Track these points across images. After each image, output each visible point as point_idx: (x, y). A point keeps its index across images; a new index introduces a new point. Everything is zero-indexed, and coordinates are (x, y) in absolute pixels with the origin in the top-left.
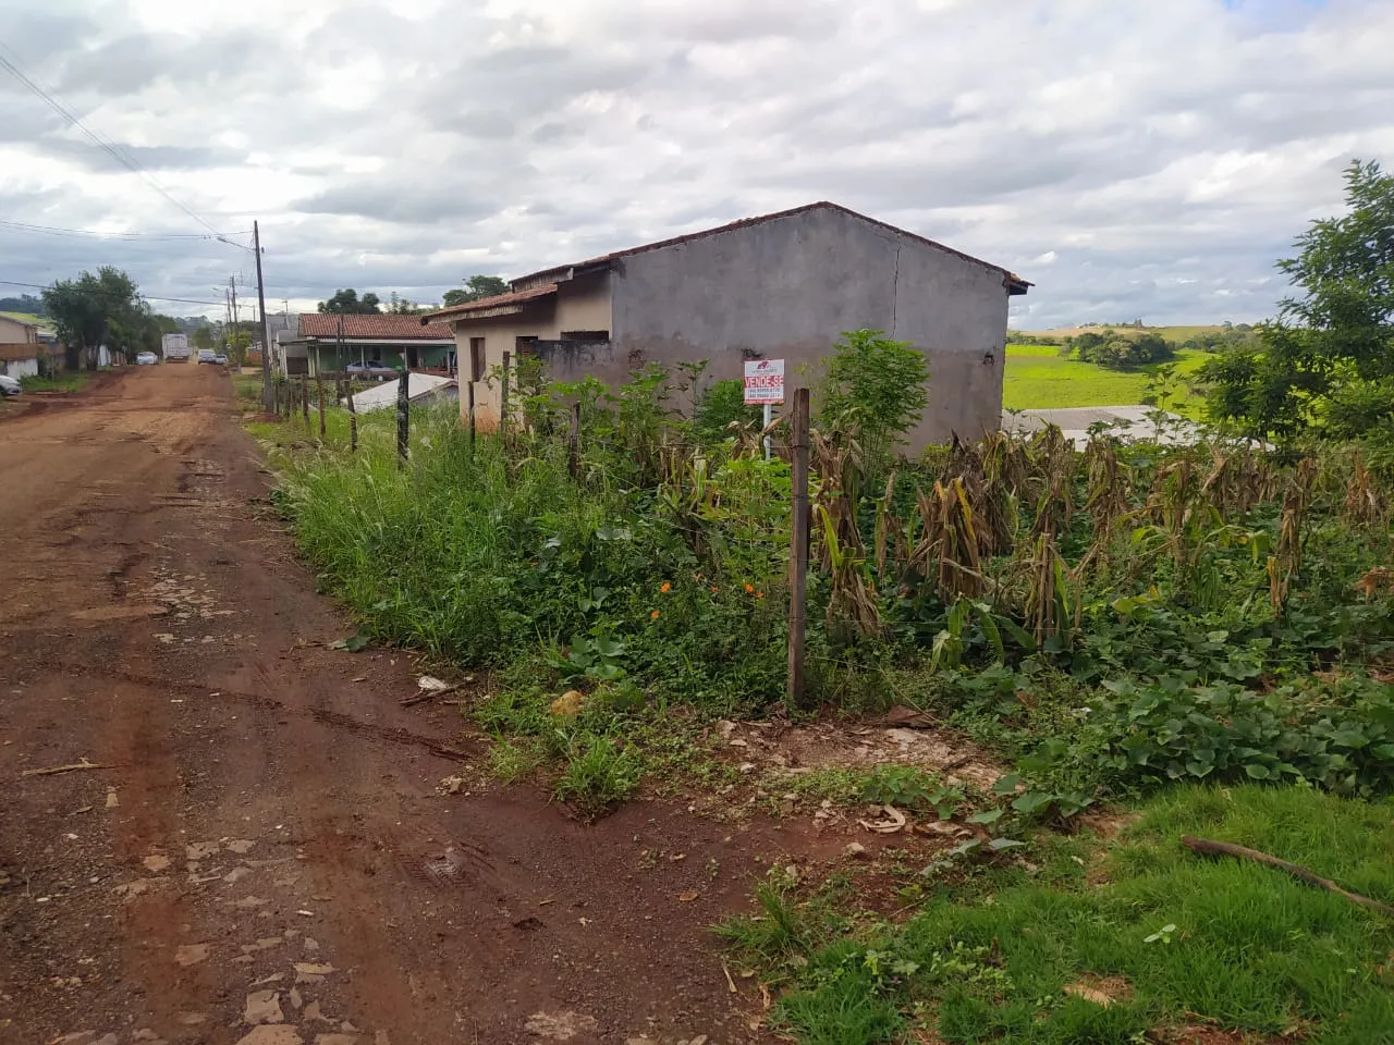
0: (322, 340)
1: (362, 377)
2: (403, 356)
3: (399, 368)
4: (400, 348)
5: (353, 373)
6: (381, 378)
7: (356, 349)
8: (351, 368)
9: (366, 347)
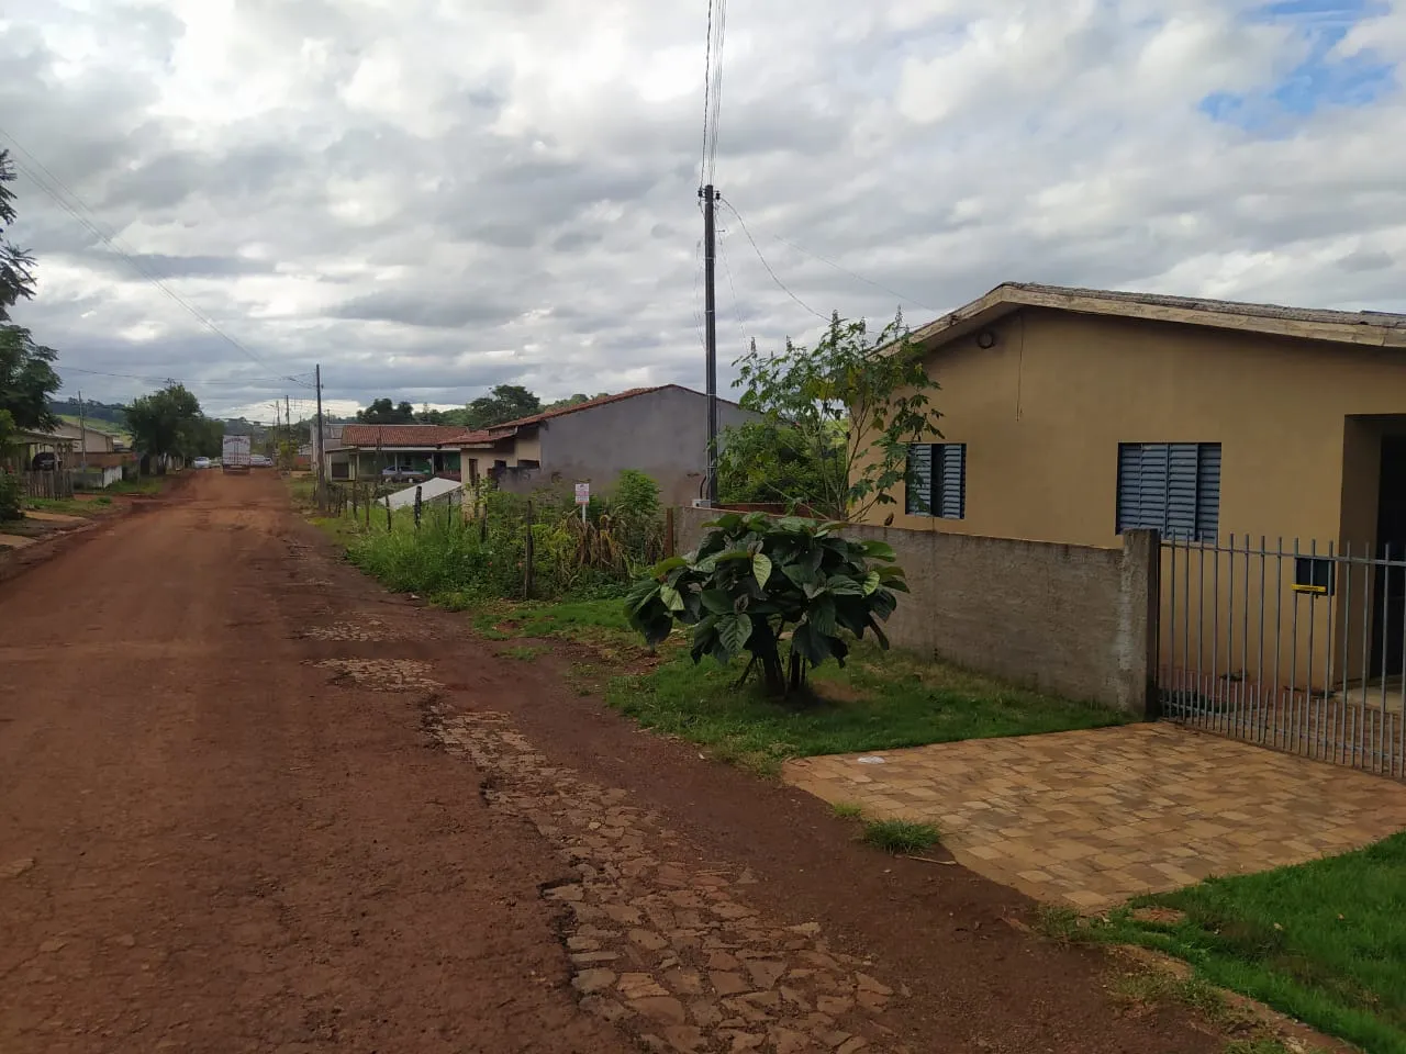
0: (362, 449)
1: (394, 480)
2: (431, 461)
3: (427, 471)
4: (428, 455)
5: (388, 477)
6: (411, 480)
7: (390, 455)
8: (386, 472)
9: (399, 453)
